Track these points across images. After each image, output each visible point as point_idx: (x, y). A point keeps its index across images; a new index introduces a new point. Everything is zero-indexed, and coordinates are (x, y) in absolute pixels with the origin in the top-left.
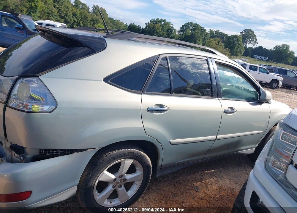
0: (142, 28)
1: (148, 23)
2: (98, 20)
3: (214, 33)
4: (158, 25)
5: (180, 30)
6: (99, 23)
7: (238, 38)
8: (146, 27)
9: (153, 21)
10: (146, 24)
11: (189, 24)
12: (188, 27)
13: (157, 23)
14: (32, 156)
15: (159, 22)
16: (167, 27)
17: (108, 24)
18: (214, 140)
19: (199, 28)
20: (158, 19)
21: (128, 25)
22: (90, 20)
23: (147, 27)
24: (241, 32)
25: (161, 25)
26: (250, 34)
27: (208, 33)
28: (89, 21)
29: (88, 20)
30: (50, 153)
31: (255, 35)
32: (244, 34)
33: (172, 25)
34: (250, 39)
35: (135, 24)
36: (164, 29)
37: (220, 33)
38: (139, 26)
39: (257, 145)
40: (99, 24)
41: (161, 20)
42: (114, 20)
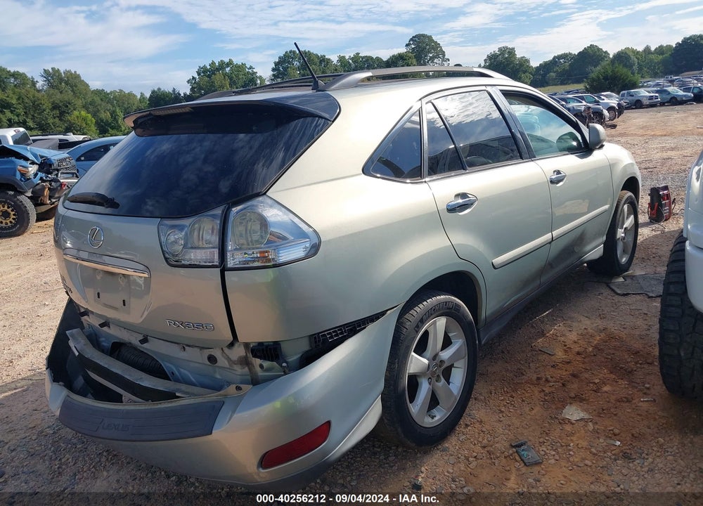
0: (182, 95)
1: (194, 78)
2: (69, 103)
3: (351, 61)
4: (218, 78)
5: (274, 75)
6: (75, 110)
7: (404, 60)
8: (192, 89)
9: (203, 72)
10: (188, 82)
11: (289, 57)
12: (289, 62)
13: (215, 74)
14: (299, 356)
15: (218, 70)
16: (241, 77)
17: (99, 107)
18: (550, 243)
19: (313, 60)
20: (213, 63)
21: (148, 95)
22: (50, 107)
23: (195, 88)
24: (407, 45)
25: (225, 75)
26: (427, 45)
27: (337, 66)
28: (47, 110)
29: (44, 110)
30: (331, 337)
31: (437, 45)
32: (413, 46)
33: (251, 68)
34: (431, 55)
35: (162, 89)
36: (234, 83)
37: (363, 58)
38: (174, 90)
39: (605, 238)
40: (76, 113)
41: (222, 63)
42: (108, 94)
